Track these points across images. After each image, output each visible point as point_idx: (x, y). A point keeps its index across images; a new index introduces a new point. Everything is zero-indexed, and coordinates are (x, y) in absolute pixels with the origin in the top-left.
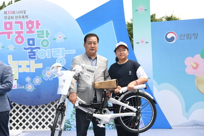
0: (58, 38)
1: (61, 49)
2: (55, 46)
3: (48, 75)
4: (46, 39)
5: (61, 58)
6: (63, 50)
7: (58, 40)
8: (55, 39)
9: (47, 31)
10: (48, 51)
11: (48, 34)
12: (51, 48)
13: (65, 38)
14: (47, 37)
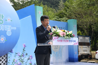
0: (8, 20)
1: (9, 26)
2: (6, 24)
3: (2, 40)
4: (2, 19)
5: (9, 31)
6: (10, 27)
7: (8, 21)
8: (6, 20)
9: (2, 15)
10: (3, 27)
11: (2, 17)
12: (4, 25)
13: (11, 21)
14: (2, 18)
